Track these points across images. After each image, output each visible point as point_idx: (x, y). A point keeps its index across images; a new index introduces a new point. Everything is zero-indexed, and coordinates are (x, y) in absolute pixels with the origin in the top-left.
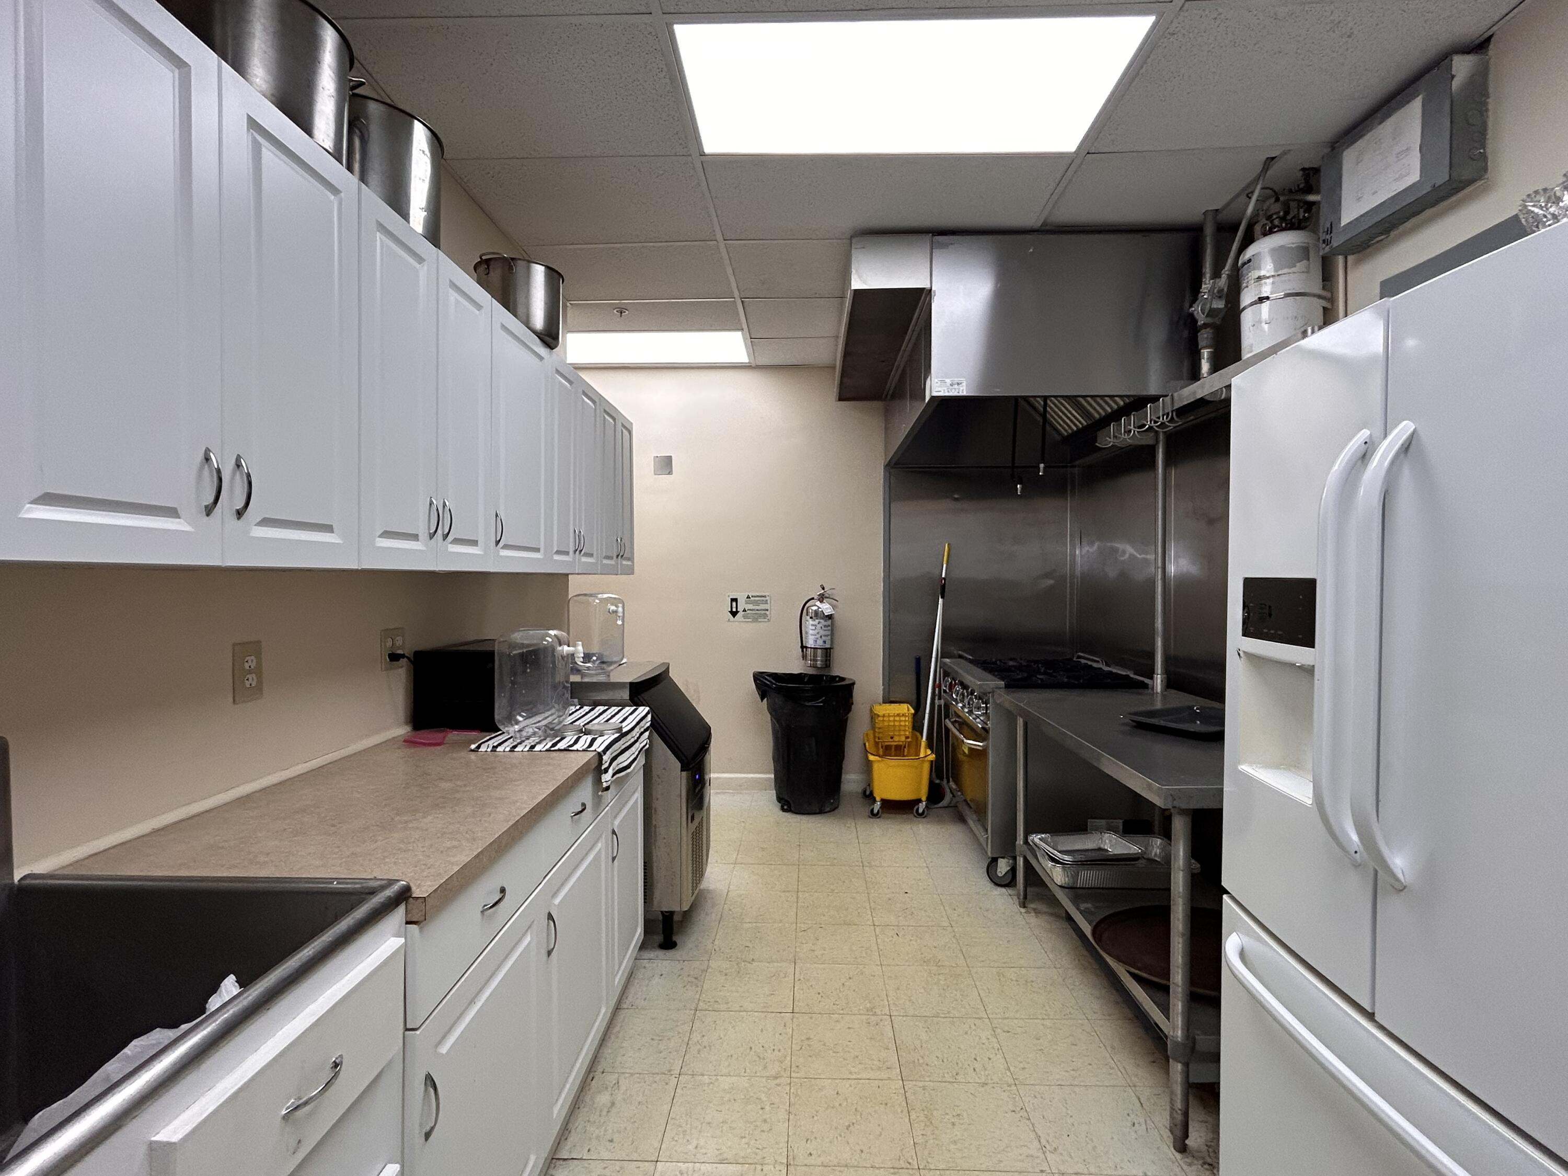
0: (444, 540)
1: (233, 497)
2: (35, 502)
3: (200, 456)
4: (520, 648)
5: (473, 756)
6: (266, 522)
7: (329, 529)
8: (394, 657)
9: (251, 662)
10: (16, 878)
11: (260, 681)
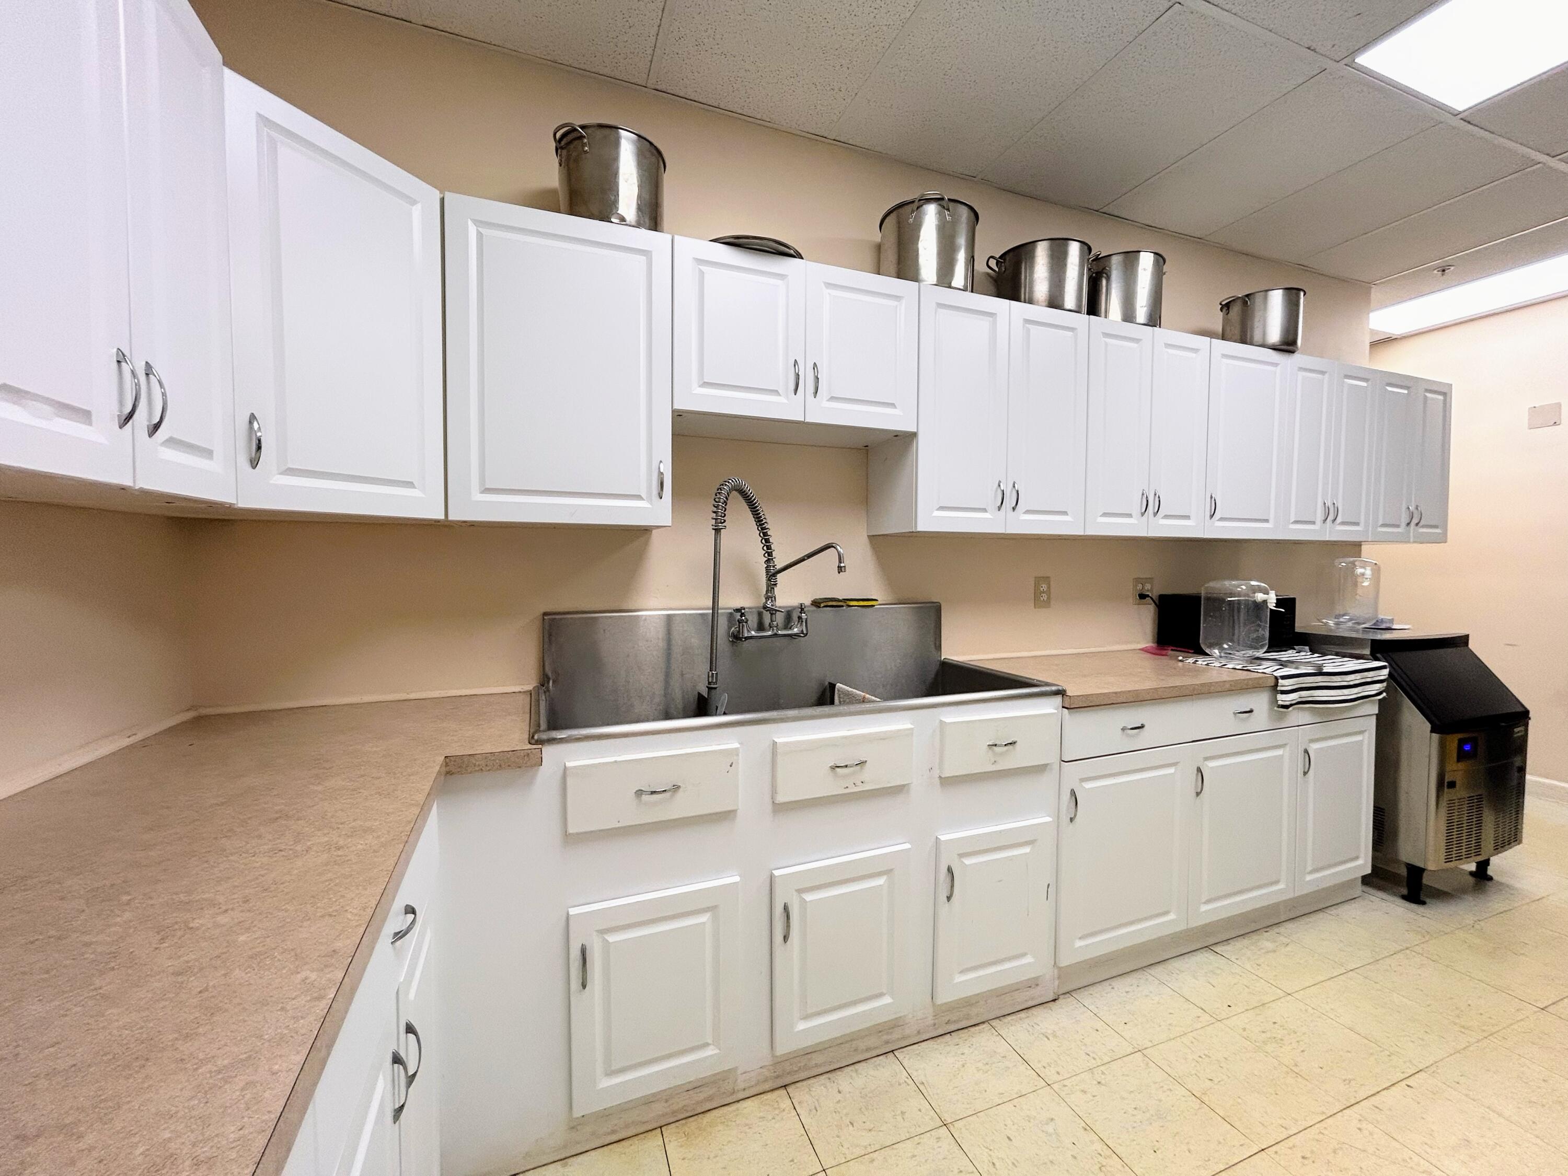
0: (1155, 516)
1: (1010, 501)
2: (938, 510)
3: (997, 485)
4: (1244, 596)
5: (1180, 664)
6: (1028, 512)
7: (1065, 513)
8: (1142, 596)
9: (1044, 587)
10: (942, 659)
11: (1049, 598)
